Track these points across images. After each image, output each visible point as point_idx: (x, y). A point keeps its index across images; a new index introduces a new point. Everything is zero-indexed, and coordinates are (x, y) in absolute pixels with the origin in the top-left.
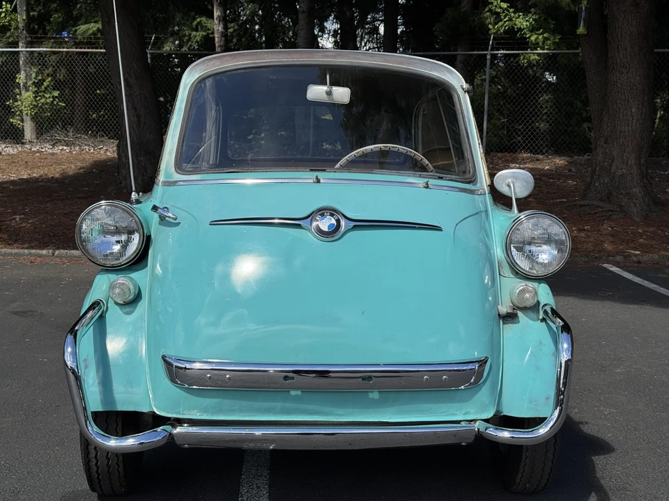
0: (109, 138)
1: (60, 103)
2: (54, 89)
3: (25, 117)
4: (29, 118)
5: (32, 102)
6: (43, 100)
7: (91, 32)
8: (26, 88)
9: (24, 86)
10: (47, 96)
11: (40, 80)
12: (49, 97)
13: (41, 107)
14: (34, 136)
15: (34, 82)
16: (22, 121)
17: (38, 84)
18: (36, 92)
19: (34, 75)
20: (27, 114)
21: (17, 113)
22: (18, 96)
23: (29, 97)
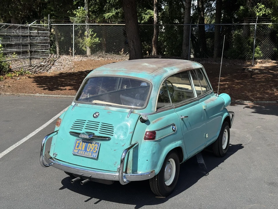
0: (117, 54)
1: (99, 41)
2: (97, 37)
3: (87, 47)
4: (88, 47)
5: (90, 41)
6: (93, 41)
7: (111, 16)
8: (88, 37)
9: (87, 36)
10: (95, 40)
11: (92, 34)
12: (96, 40)
13: (92, 43)
14: (90, 54)
15: (90, 35)
16: (86, 48)
17: (92, 35)
18: (91, 38)
19: (91, 32)
20: (88, 46)
21: (84, 45)
22: (85, 40)
23: (89, 40)
